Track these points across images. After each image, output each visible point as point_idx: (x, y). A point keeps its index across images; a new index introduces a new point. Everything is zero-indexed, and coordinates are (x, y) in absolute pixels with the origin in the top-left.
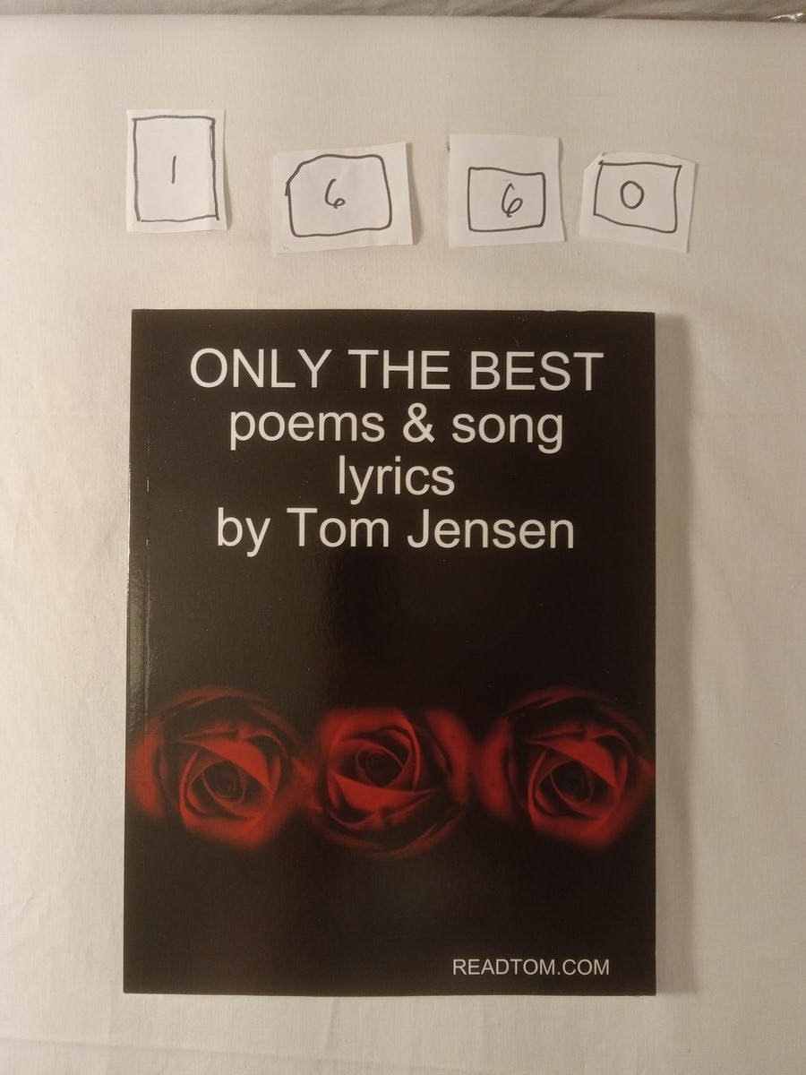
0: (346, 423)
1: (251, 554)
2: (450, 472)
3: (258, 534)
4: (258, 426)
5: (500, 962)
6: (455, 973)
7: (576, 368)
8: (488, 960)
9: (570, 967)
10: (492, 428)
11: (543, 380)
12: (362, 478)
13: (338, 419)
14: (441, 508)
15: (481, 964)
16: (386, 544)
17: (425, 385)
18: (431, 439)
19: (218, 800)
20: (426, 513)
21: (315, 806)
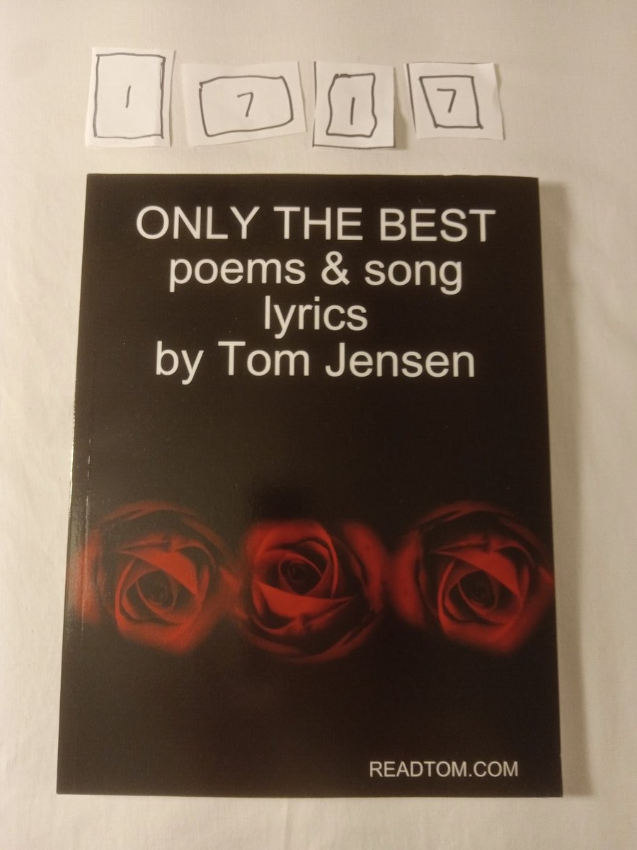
0: (272, 268)
1: (185, 382)
2: (363, 310)
3: (192, 363)
4: (194, 271)
5: (414, 765)
6: (371, 775)
7: (472, 222)
8: (403, 763)
9: (481, 769)
10: (400, 273)
11: (443, 233)
12: (285, 315)
13: (265, 265)
14: (356, 342)
15: (396, 766)
16: (306, 373)
17: (341, 237)
18: (347, 282)
19: (150, 607)
20: (342, 346)
21: (240, 612)
